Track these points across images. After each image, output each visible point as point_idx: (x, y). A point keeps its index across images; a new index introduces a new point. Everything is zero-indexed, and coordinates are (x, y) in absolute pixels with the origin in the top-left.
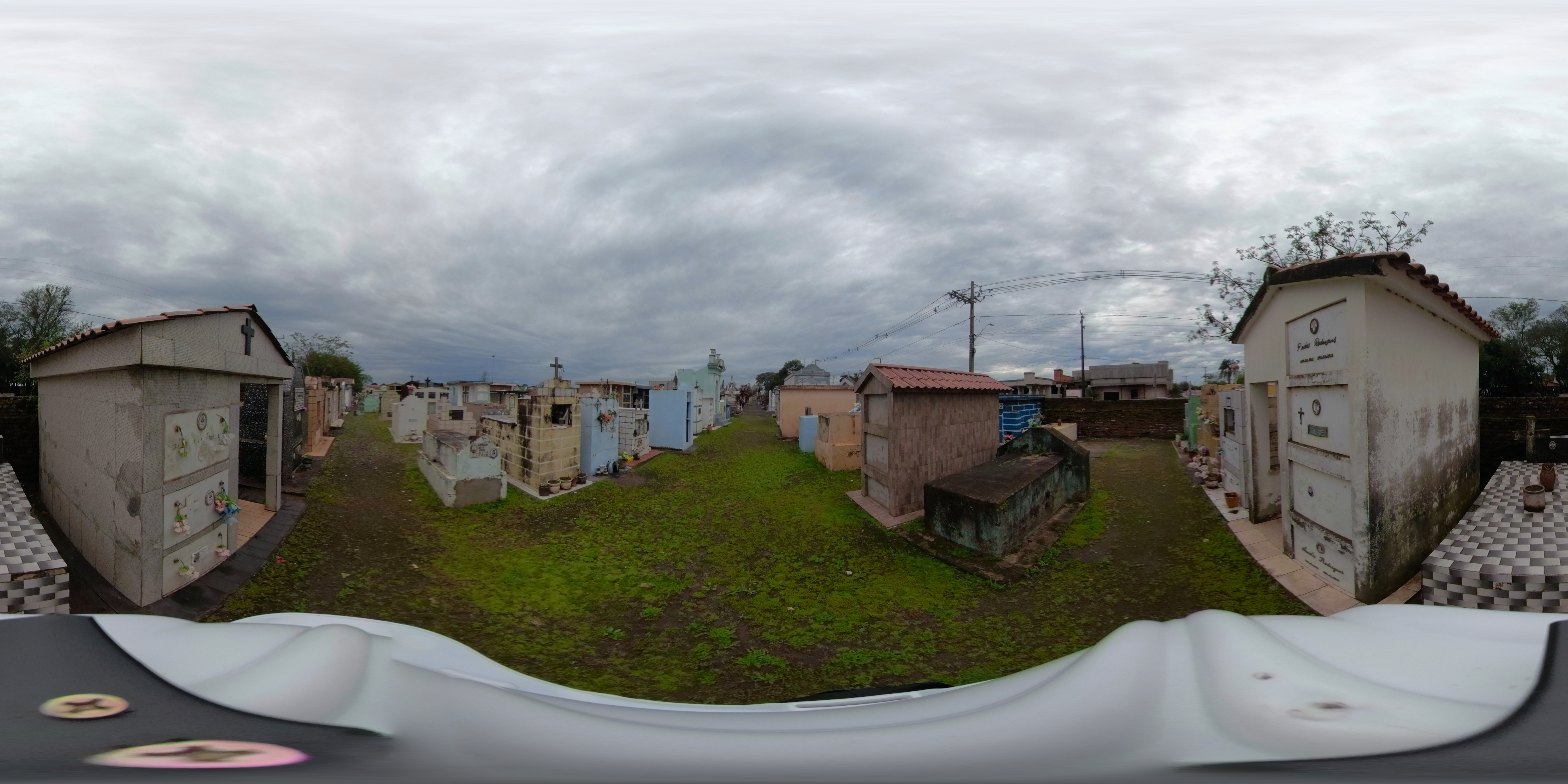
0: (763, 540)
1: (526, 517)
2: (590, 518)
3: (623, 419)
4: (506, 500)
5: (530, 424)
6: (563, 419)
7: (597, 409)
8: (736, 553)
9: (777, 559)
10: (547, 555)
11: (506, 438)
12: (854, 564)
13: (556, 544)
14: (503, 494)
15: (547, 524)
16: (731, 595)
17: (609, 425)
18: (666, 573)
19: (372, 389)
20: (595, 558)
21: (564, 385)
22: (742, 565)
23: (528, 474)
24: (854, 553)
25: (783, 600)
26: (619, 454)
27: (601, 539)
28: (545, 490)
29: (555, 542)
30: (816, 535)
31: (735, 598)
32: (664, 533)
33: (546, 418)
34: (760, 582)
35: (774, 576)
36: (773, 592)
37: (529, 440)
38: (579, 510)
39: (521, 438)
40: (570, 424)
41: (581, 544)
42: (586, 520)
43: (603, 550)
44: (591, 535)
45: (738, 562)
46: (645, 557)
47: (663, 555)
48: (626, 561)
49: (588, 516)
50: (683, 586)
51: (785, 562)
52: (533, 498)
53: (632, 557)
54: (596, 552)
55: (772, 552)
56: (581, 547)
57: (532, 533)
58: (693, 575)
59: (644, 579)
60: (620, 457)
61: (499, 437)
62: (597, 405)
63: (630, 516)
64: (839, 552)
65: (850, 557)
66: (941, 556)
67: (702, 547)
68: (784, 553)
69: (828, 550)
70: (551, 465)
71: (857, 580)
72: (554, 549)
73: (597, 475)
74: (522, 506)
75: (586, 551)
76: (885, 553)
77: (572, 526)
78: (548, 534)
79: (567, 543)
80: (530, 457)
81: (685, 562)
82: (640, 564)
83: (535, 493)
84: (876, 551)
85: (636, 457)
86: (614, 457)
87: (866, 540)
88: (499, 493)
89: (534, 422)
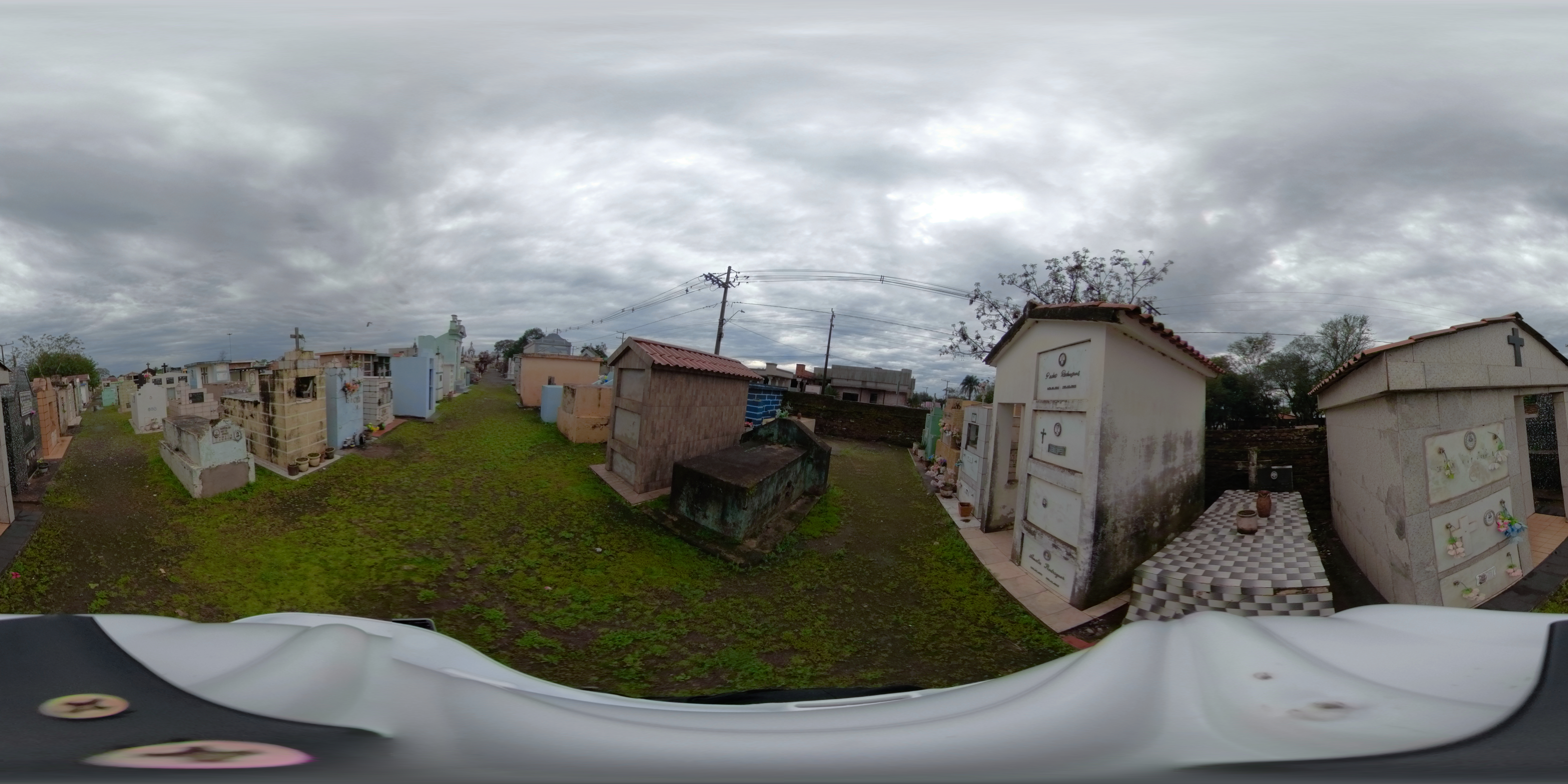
0: (513, 514)
1: (278, 501)
2: (342, 496)
3: (367, 389)
4: (256, 484)
5: (273, 400)
6: (307, 392)
7: (342, 379)
8: (488, 528)
9: (528, 535)
10: (304, 542)
11: (250, 418)
12: (603, 541)
13: (311, 528)
14: (252, 478)
15: (299, 507)
16: (491, 574)
17: (354, 395)
18: (424, 552)
19: (109, 382)
20: (352, 541)
21: (306, 356)
22: (496, 542)
23: (276, 454)
24: (602, 529)
25: (540, 579)
26: (365, 425)
27: (355, 519)
28: (293, 469)
29: (309, 525)
30: (564, 509)
31: (495, 577)
32: (416, 508)
33: (289, 392)
34: (516, 560)
35: (528, 553)
36: (529, 570)
37: (273, 418)
38: (330, 488)
39: (265, 416)
40: (315, 397)
41: (336, 525)
42: (338, 498)
43: (359, 532)
44: (344, 514)
45: (492, 538)
46: (401, 536)
47: (418, 532)
48: (382, 542)
49: (339, 494)
50: (444, 566)
51: (536, 538)
52: (283, 479)
53: (387, 537)
54: (352, 534)
55: (523, 527)
56: (336, 530)
57: (286, 518)
58: (451, 554)
59: (404, 561)
60: (366, 428)
61: (243, 417)
62: (341, 375)
63: (380, 491)
64: (588, 528)
65: (598, 533)
66: (685, 536)
67: (454, 522)
68: (534, 529)
69: (577, 525)
70: (298, 442)
71: (607, 557)
72: (310, 534)
73: (344, 448)
74: (272, 489)
75: (342, 534)
76: (631, 530)
77: (325, 507)
78: (302, 518)
79: (322, 525)
80: (276, 435)
81: (440, 540)
82: (397, 544)
83: (284, 473)
84: (623, 528)
85: (381, 427)
86: (358, 428)
87: (613, 516)
88: (248, 477)
89: (277, 398)
